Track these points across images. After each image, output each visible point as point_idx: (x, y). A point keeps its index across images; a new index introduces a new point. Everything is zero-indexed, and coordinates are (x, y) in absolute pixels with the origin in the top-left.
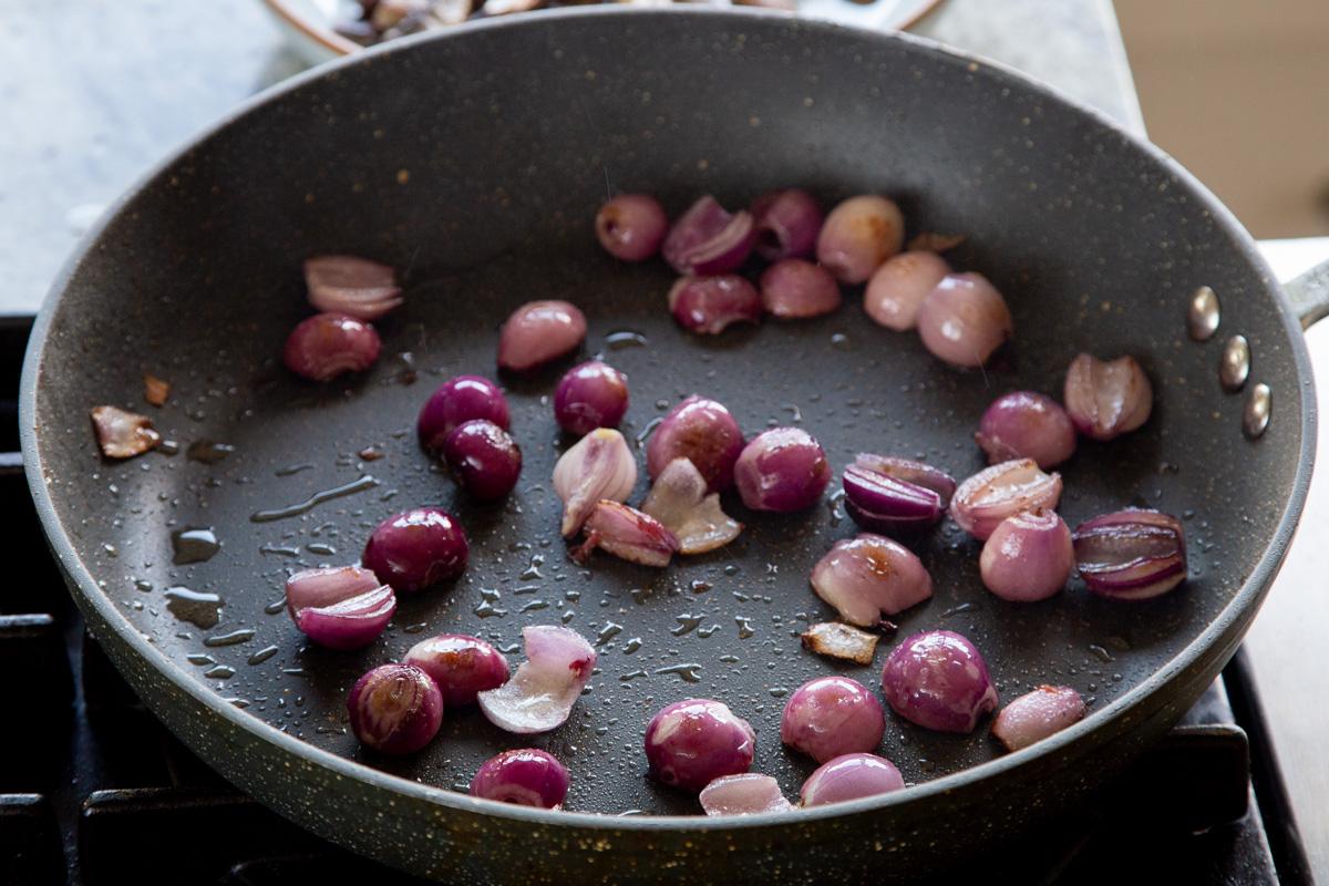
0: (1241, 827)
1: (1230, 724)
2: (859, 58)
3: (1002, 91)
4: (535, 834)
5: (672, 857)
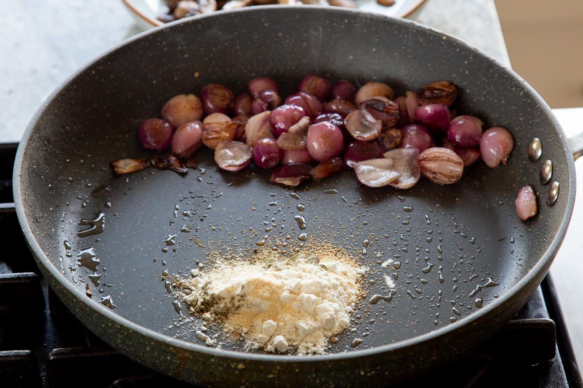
0: (552, 363)
1: (547, 318)
2: (396, 32)
3: (456, 49)
4: (213, 360)
5: (271, 373)
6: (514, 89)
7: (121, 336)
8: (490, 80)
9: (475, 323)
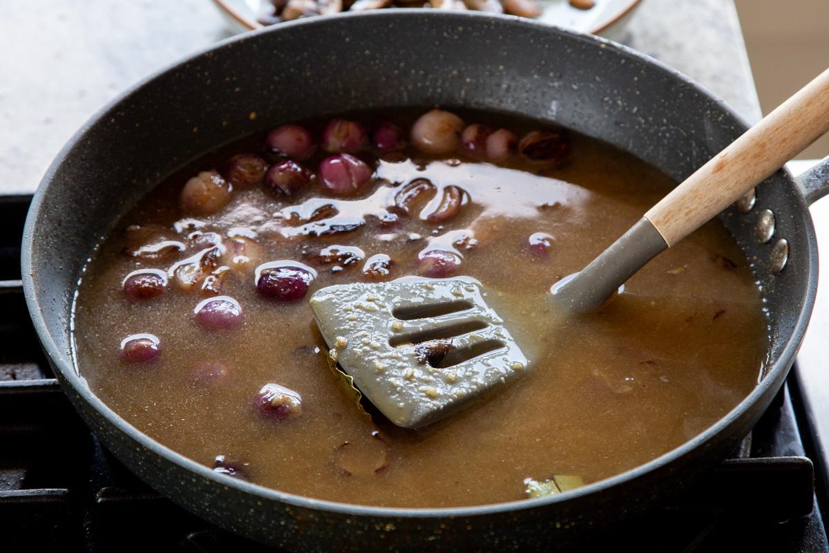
0: (809, 519)
1: (803, 457)
2: (532, 41)
3: (620, 61)
4: (348, 521)
5: (432, 534)
6: (709, 112)
7: (211, 496)
8: (672, 102)
9: (709, 445)
